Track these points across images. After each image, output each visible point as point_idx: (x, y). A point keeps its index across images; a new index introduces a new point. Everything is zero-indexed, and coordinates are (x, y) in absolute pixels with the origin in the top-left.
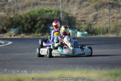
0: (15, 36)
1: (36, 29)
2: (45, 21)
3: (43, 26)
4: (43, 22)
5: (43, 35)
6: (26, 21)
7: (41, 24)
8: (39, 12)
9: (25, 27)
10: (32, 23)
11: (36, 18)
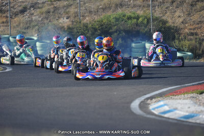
2: (124, 34)
6: (93, 34)
8: (117, 19)
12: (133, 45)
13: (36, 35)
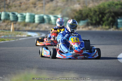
0: (83, 28)
1: (103, 22)
2: (113, 14)
3: (111, 19)
4: (111, 15)
5: (110, 28)
6: (94, 14)
7: (109, 17)
8: (109, 5)
9: (93, 19)
10: (100, 16)
11: (105, 10)
12: (119, 21)
13: (60, 14)
